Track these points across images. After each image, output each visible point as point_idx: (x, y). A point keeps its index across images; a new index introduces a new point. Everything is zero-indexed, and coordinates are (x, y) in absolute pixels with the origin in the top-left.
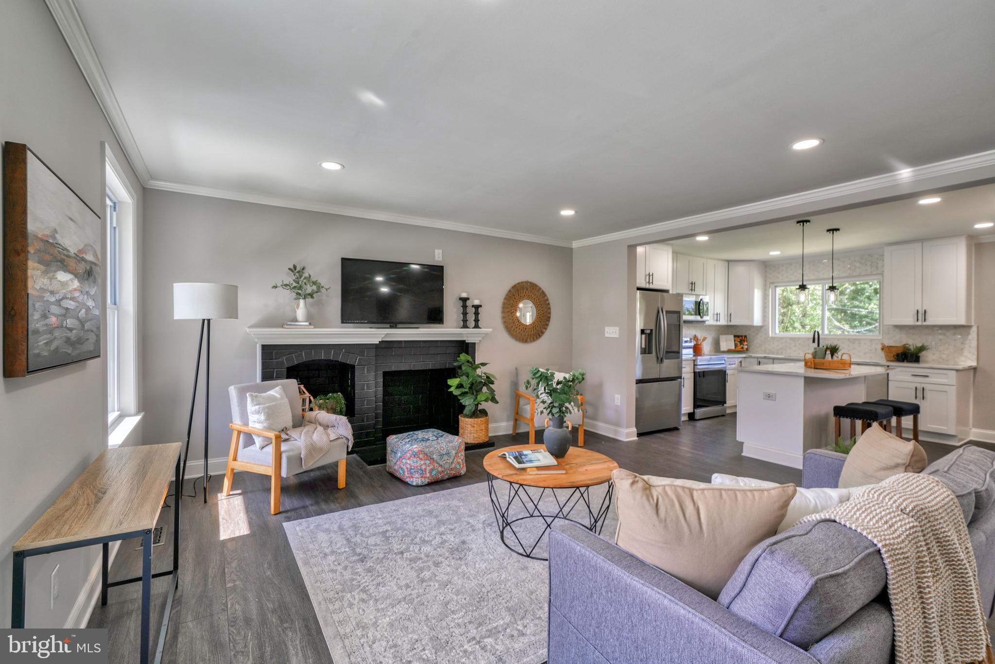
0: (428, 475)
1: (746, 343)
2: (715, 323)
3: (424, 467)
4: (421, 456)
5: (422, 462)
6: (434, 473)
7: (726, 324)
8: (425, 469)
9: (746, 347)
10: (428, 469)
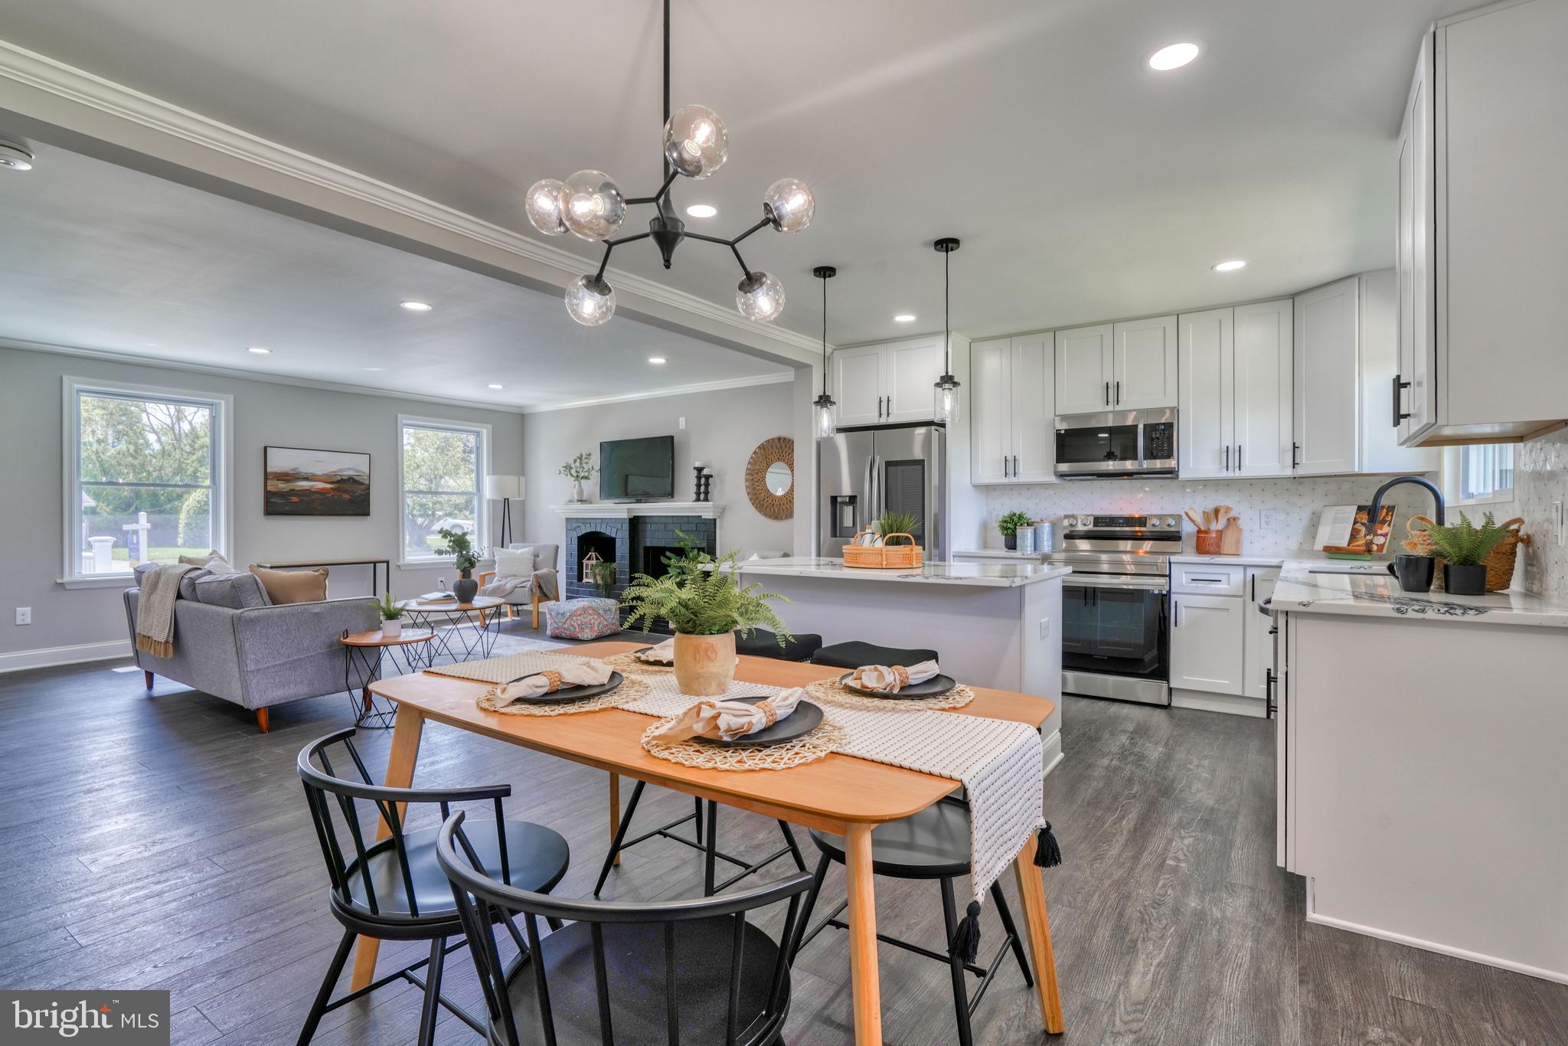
0: (596, 628)
1: (1386, 529)
2: (1224, 474)
3: (592, 621)
4: (590, 612)
5: (591, 617)
6: (601, 626)
7: (1289, 472)
8: (594, 623)
9: (1380, 540)
10: (596, 622)
